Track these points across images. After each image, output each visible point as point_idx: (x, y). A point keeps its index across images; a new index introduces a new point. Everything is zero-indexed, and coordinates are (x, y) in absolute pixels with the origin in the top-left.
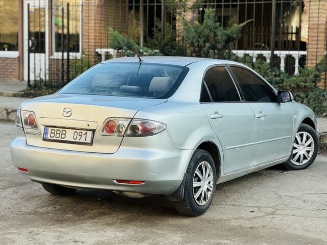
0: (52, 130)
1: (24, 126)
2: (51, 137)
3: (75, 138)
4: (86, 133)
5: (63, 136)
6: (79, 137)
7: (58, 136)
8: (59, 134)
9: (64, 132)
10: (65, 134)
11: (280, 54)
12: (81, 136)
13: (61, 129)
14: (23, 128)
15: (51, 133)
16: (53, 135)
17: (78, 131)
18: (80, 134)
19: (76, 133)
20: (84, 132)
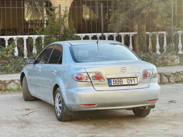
0: (113, 80)
1: (92, 81)
2: (114, 84)
3: (128, 82)
4: (134, 79)
5: (121, 82)
6: (130, 82)
7: (118, 83)
8: (118, 82)
9: (121, 81)
10: (122, 81)
11: (34, 37)
12: (132, 81)
13: (119, 79)
14: (91, 82)
15: (114, 82)
16: (115, 83)
17: (129, 79)
18: (131, 80)
19: (128, 80)
20: (133, 79)
